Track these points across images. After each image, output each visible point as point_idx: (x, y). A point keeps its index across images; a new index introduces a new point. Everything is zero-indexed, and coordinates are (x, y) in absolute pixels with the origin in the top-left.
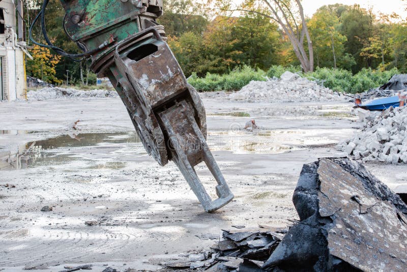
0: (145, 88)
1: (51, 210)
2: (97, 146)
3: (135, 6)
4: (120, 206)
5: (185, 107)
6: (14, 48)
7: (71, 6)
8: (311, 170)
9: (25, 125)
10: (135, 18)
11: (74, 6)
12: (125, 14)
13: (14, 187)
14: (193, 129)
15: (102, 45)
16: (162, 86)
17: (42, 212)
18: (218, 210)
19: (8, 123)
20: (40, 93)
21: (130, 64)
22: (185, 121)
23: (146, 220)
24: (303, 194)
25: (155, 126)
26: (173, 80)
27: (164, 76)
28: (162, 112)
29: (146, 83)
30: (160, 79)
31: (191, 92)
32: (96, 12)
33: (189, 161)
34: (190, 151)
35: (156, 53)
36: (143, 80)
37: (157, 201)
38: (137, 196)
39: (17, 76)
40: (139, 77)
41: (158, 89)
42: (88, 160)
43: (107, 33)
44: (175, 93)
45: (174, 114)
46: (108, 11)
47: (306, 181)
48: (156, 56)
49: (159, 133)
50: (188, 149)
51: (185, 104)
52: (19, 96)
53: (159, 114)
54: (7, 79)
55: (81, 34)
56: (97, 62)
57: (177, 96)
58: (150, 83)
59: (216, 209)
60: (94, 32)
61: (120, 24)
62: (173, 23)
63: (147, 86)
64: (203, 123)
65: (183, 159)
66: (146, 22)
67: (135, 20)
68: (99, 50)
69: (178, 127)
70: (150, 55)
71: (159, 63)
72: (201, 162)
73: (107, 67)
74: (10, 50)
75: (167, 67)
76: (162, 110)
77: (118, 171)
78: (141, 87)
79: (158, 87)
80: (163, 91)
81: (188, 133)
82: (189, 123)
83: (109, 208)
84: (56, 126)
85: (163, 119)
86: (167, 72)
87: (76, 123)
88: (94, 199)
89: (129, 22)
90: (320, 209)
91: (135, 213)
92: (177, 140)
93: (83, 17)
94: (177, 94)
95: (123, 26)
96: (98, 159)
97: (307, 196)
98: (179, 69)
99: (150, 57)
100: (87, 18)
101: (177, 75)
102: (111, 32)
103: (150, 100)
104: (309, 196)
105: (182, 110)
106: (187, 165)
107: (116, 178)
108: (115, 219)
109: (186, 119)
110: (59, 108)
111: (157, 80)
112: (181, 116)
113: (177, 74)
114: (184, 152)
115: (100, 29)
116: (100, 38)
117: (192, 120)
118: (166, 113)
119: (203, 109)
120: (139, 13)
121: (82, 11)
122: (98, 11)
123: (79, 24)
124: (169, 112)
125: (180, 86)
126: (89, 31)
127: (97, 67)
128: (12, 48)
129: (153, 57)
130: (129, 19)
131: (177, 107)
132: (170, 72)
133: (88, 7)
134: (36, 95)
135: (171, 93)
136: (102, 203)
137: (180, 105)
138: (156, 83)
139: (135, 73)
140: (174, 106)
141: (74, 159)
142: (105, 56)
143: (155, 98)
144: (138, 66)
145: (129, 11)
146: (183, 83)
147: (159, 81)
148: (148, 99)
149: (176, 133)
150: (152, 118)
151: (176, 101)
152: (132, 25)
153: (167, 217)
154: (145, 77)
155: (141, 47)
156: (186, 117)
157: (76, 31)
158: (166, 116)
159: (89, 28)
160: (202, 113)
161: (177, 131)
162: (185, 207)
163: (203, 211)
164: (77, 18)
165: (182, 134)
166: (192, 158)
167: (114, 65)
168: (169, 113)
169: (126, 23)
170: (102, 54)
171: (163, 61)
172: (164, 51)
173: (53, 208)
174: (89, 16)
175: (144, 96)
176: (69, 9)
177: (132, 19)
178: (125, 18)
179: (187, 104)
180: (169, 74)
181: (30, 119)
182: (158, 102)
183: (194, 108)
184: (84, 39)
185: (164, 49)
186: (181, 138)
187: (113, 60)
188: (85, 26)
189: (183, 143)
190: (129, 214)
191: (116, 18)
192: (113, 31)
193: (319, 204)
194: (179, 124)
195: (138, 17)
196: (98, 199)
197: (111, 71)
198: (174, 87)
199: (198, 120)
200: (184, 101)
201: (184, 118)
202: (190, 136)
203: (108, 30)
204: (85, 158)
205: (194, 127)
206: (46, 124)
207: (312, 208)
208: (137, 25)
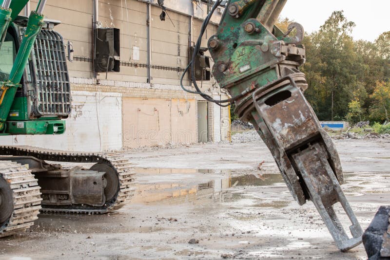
0: (278, 132)
1: (198, 243)
2: (272, 186)
3: (274, 55)
4: (262, 242)
5: (318, 149)
6: (220, 94)
7: (219, 56)
8: (386, 212)
9: (217, 165)
10: (275, 66)
11: (221, 56)
12: (265, 63)
13: (176, 220)
14: (326, 171)
15: (244, 92)
16: (295, 130)
17: (189, 244)
18: (352, 250)
19: (202, 163)
20: (245, 135)
21: (265, 109)
22: (318, 163)
23: (278, 256)
24: (372, 234)
25: (288, 167)
26: (305, 124)
27: (296, 120)
28: (296, 155)
29: (280, 127)
30: (293, 124)
31: (323, 136)
32: (239, 62)
33: (323, 201)
34: (323, 192)
35: (290, 98)
36: (277, 124)
37: (299, 239)
38: (283, 233)
39: (222, 119)
40: (273, 121)
41: (291, 133)
42: (257, 199)
43: (250, 81)
44: (307, 136)
45: (308, 157)
46: (250, 60)
47: (378, 222)
48: (289, 102)
49: (292, 174)
50: (321, 190)
51: (318, 147)
52: (223, 138)
53: (293, 156)
54: (212, 122)
55: (226, 82)
56: (240, 107)
57: (310, 139)
58: (283, 127)
59: (349, 249)
60: (237, 80)
61: (261, 73)
62: (383, 69)
63: (280, 130)
64: (337, 165)
65: (316, 199)
66: (286, 70)
67: (274, 68)
68: (242, 97)
69: (312, 168)
70: (284, 101)
71: (293, 108)
72: (336, 202)
73: (248, 112)
74: (216, 95)
75: (300, 112)
76: (297, 152)
77: (279, 210)
78: (275, 130)
79: (290, 130)
80: (296, 135)
81: (321, 175)
82: (323, 165)
83: (251, 243)
84: (244, 167)
85: (296, 161)
86: (299, 116)
87: (261, 164)
88: (243, 234)
89: (269, 70)
90: (382, 250)
91: (272, 249)
92: (311, 181)
93: (228, 66)
94: (310, 137)
95: (263, 74)
96: (266, 198)
97: (374, 237)
98: (310, 114)
99: (284, 102)
100: (232, 67)
101: (309, 120)
102: (252, 79)
103: (283, 143)
104: (376, 236)
105: (315, 153)
106: (320, 205)
107: (273, 216)
108: (250, 253)
109: (319, 162)
110: (257, 150)
111: (289, 124)
112: (314, 158)
113: (309, 118)
114: (317, 193)
115: (243, 77)
116: (243, 85)
117: (325, 163)
118: (299, 155)
119: (335, 152)
120: (278, 62)
121: (227, 61)
122: (241, 60)
123: (224, 73)
124: (303, 154)
125: (312, 130)
126: (232, 79)
127: (240, 112)
128: (217, 94)
129: (286, 102)
130: (269, 67)
131: (311, 150)
132: (302, 116)
133: (232, 57)
134: (242, 137)
135: (304, 137)
136: (247, 238)
137: (314, 148)
138: (289, 127)
139: (269, 118)
140: (308, 149)
141: (243, 197)
142: (246, 101)
143: (288, 141)
144: (272, 111)
145: (269, 60)
146: (315, 127)
147: (292, 125)
148: (282, 142)
149: (310, 174)
150: (285, 160)
151: (309, 144)
152: (272, 72)
153: (299, 254)
154: (278, 121)
155: (279, 93)
156: (319, 159)
157: (222, 79)
158: (300, 158)
159: (233, 76)
160: (335, 156)
161: (311, 173)
162: (323, 245)
163: (338, 250)
164: (223, 67)
165: (316, 176)
166: (326, 199)
167: (255, 110)
168: (303, 156)
169: (266, 72)
170: (244, 100)
171: (296, 106)
172: (297, 97)
173: (200, 242)
174: (233, 65)
175: (277, 139)
176: (217, 59)
177: (271, 67)
178: (265, 66)
179: (320, 147)
180: (301, 119)
181: (224, 159)
182: (291, 145)
183: (327, 150)
184: (229, 86)
185: (297, 95)
186: (314, 180)
187: (253, 106)
188: (230, 74)
189: (317, 184)
190: (267, 250)
191: (257, 66)
192: (255, 78)
193: (382, 245)
194: (313, 166)
195: (277, 66)
196: (246, 235)
197: (252, 116)
198: (307, 131)
199: (331, 162)
200: (317, 144)
201: (317, 161)
202: (323, 177)
203: (250, 77)
204: (255, 197)
205: (327, 169)
206: (237, 164)
207: (376, 248)
208: (276, 73)
